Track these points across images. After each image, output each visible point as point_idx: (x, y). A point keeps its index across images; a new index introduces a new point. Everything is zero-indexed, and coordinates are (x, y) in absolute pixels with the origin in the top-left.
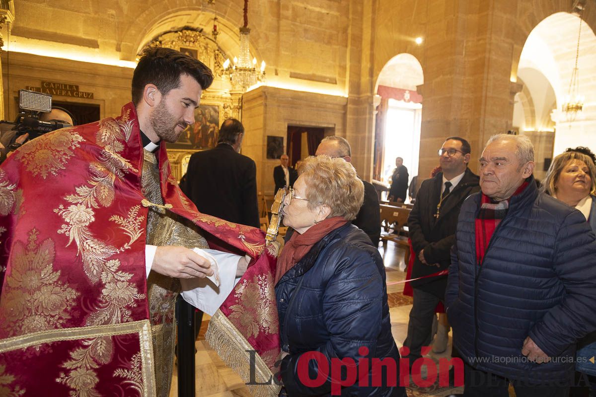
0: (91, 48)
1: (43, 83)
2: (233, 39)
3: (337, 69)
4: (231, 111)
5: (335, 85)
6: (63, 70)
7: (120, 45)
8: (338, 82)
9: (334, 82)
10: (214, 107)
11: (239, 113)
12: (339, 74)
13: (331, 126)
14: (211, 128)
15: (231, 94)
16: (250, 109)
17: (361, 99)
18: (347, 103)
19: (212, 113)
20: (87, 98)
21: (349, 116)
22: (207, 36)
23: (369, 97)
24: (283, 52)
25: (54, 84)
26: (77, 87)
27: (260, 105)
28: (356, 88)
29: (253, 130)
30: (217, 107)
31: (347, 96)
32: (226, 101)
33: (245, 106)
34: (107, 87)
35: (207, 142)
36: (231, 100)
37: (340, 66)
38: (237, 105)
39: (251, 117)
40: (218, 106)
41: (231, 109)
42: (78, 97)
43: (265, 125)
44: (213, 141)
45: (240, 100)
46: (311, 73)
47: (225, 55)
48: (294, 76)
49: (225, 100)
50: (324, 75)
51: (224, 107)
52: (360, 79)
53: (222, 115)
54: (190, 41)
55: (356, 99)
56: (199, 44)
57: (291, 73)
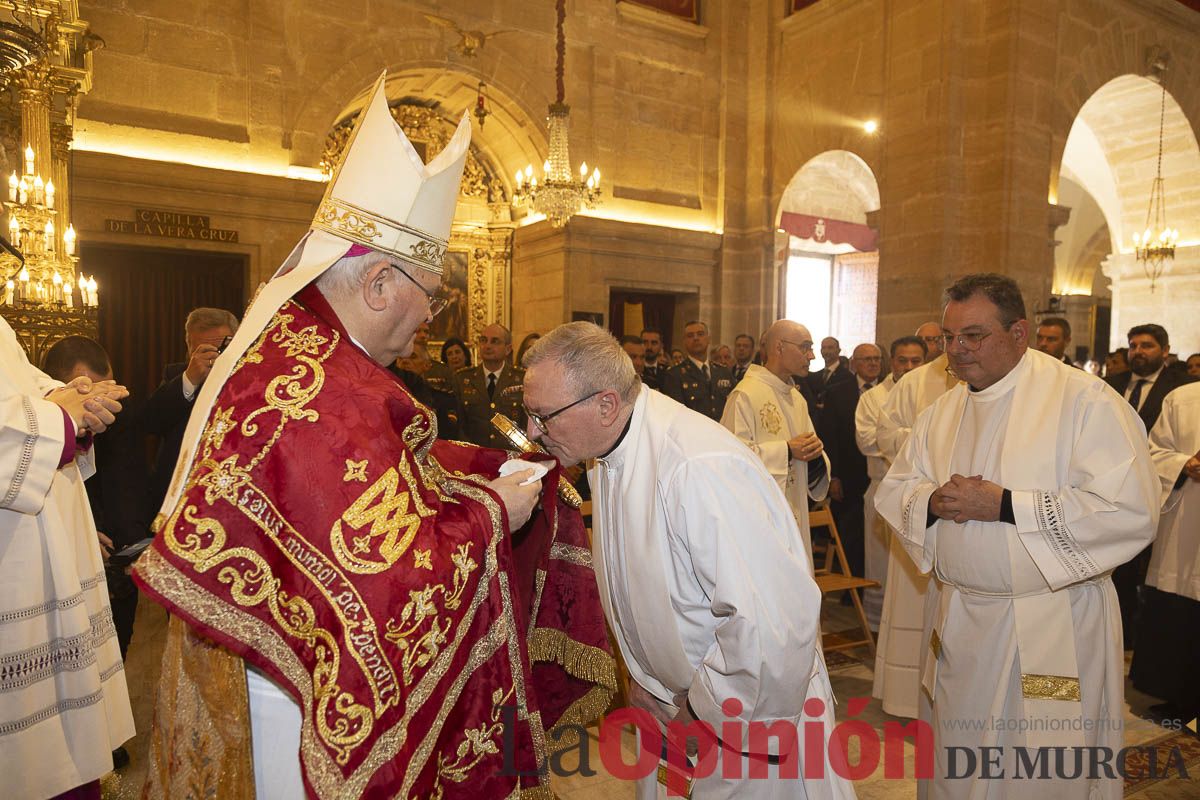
0: (234, 143)
1: (139, 211)
2: (501, 123)
3: (701, 180)
4: (490, 263)
5: (696, 211)
6: (180, 187)
7: (289, 135)
8: (702, 206)
9: (696, 205)
10: (457, 255)
11: (506, 266)
12: (705, 190)
13: (691, 290)
14: (452, 297)
15: (490, 229)
16: (532, 258)
17: (748, 237)
18: (721, 245)
19: (453, 267)
20: (227, 241)
21: (726, 272)
22: (445, 116)
23: (764, 233)
24: (600, 148)
25: (161, 215)
26: (206, 220)
27: (555, 252)
28: (737, 215)
29: (540, 301)
30: (463, 256)
31: (720, 231)
32: (479, 244)
33: (521, 253)
34: (264, 219)
35: (445, 324)
36: (491, 240)
37: (706, 174)
38: (503, 250)
39: (535, 275)
40: (466, 254)
41: (490, 258)
42: (208, 239)
43: (567, 290)
44: (457, 323)
45: (509, 242)
46: (652, 186)
47: (479, 152)
48: (621, 193)
49: (477, 241)
50: (676, 190)
51: (477, 256)
52: (744, 198)
53: (474, 271)
54: (412, 127)
55: (739, 237)
56: (429, 131)
57: (615, 188)
